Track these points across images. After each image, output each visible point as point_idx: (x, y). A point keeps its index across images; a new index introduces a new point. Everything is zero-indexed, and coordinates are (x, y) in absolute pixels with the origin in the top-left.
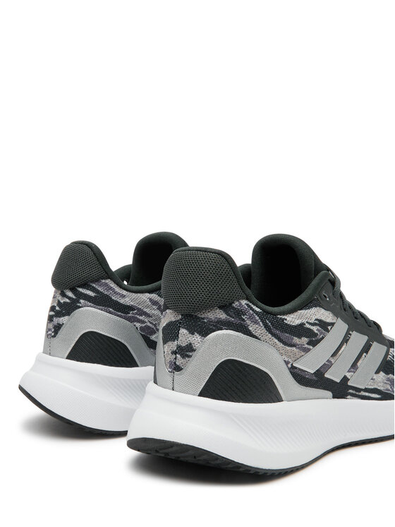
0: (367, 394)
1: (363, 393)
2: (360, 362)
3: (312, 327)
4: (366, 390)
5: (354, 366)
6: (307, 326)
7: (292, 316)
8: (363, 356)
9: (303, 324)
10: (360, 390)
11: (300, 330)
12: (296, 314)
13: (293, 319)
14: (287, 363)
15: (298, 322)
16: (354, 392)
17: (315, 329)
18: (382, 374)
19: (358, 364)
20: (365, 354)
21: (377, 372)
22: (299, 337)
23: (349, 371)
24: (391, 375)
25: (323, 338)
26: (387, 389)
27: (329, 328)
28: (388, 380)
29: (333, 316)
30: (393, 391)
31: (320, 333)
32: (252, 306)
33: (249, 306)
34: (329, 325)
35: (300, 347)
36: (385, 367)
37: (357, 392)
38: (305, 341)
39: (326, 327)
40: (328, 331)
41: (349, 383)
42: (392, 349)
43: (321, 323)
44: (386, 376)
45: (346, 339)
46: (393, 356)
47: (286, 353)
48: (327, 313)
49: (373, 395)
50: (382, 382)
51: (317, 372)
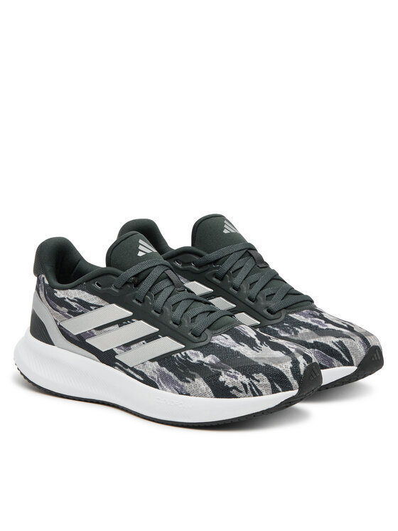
0: (132, 373)
1: (130, 371)
2: (135, 345)
3: (70, 303)
4: (132, 369)
5: (127, 346)
6: (67, 300)
7: (62, 292)
8: (141, 342)
9: (64, 298)
10: (127, 367)
11: (62, 302)
12: (66, 291)
13: (60, 294)
14: (56, 321)
15: (62, 296)
16: (121, 366)
17: (74, 304)
18: (156, 363)
19: (132, 347)
20: (144, 342)
21: (152, 360)
22: (61, 306)
23: (118, 347)
24: (164, 368)
25: (83, 313)
26: (152, 377)
27: (91, 307)
28: (159, 371)
29: (101, 300)
30: (158, 381)
31: (80, 309)
32: (45, 279)
33: (43, 278)
34: (93, 305)
35: (63, 313)
36: (164, 360)
37: (123, 367)
38: (65, 310)
39: (87, 306)
40: (91, 310)
41: (116, 357)
42: (192, 351)
43: (80, 301)
44: (159, 367)
45: (121, 323)
46: (187, 356)
47: (54, 314)
48: (92, 296)
49: (137, 376)
50: (152, 369)
51: (79, 336)
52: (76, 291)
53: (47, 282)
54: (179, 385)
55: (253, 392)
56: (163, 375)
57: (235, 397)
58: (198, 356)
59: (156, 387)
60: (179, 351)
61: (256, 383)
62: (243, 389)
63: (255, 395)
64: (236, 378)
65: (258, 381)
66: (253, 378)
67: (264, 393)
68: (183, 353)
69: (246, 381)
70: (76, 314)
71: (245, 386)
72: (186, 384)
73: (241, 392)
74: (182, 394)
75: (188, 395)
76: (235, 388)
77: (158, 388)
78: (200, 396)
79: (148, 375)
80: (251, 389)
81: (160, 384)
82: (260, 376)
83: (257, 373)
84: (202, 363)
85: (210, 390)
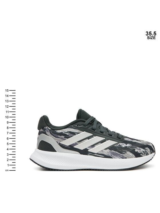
1: (96, 155)
4: (97, 154)
5: (93, 146)
6: (64, 133)
7: (60, 130)
11: (61, 134)
12: (62, 130)
14: (57, 142)
15: (61, 132)
16: (91, 154)
17: (67, 134)
18: (108, 150)
19: (95, 146)
20: (100, 143)
21: (106, 149)
22: (61, 136)
23: (89, 147)
24: (113, 151)
25: (72, 136)
26: (108, 155)
27: (76, 134)
28: (110, 152)
29: (79, 131)
30: (112, 156)
31: (70, 135)
32: (49, 128)
33: (47, 128)
34: (76, 133)
35: (62, 138)
36: (111, 148)
37: (93, 154)
38: (63, 137)
39: (74, 134)
40: (76, 135)
41: (88, 151)
42: (121, 143)
43: (70, 132)
44: (110, 151)
45: (88, 138)
46: (120, 145)
47: (57, 140)
48: (75, 130)
49: (100, 156)
50: (107, 152)
51: (70, 146)
52: (68, 129)
53: (50, 129)
54: (121, 155)
55: (146, 154)
56: (113, 153)
57: (142, 156)
58: (124, 145)
59: (111, 158)
60: (117, 144)
61: (146, 151)
62: (144, 153)
63: (147, 155)
64: (141, 150)
65: (147, 150)
66: (146, 149)
67: (149, 154)
68: (118, 144)
69: (144, 150)
70: (68, 138)
71: (144, 152)
72: (124, 155)
73: (143, 154)
74: (123, 158)
75: (126, 158)
76: (141, 153)
77: (112, 158)
78: (130, 158)
79: (106, 154)
80: (146, 153)
81: (113, 157)
82: (147, 148)
83: (146, 147)
84: (126, 147)
85: (134, 155)
